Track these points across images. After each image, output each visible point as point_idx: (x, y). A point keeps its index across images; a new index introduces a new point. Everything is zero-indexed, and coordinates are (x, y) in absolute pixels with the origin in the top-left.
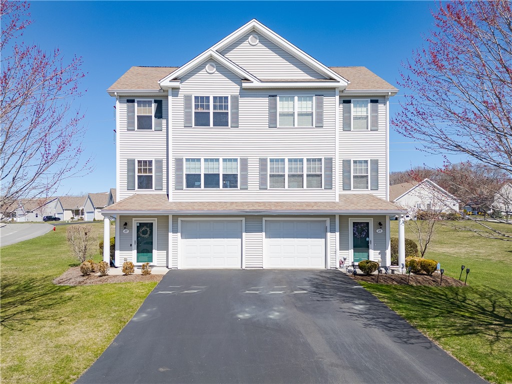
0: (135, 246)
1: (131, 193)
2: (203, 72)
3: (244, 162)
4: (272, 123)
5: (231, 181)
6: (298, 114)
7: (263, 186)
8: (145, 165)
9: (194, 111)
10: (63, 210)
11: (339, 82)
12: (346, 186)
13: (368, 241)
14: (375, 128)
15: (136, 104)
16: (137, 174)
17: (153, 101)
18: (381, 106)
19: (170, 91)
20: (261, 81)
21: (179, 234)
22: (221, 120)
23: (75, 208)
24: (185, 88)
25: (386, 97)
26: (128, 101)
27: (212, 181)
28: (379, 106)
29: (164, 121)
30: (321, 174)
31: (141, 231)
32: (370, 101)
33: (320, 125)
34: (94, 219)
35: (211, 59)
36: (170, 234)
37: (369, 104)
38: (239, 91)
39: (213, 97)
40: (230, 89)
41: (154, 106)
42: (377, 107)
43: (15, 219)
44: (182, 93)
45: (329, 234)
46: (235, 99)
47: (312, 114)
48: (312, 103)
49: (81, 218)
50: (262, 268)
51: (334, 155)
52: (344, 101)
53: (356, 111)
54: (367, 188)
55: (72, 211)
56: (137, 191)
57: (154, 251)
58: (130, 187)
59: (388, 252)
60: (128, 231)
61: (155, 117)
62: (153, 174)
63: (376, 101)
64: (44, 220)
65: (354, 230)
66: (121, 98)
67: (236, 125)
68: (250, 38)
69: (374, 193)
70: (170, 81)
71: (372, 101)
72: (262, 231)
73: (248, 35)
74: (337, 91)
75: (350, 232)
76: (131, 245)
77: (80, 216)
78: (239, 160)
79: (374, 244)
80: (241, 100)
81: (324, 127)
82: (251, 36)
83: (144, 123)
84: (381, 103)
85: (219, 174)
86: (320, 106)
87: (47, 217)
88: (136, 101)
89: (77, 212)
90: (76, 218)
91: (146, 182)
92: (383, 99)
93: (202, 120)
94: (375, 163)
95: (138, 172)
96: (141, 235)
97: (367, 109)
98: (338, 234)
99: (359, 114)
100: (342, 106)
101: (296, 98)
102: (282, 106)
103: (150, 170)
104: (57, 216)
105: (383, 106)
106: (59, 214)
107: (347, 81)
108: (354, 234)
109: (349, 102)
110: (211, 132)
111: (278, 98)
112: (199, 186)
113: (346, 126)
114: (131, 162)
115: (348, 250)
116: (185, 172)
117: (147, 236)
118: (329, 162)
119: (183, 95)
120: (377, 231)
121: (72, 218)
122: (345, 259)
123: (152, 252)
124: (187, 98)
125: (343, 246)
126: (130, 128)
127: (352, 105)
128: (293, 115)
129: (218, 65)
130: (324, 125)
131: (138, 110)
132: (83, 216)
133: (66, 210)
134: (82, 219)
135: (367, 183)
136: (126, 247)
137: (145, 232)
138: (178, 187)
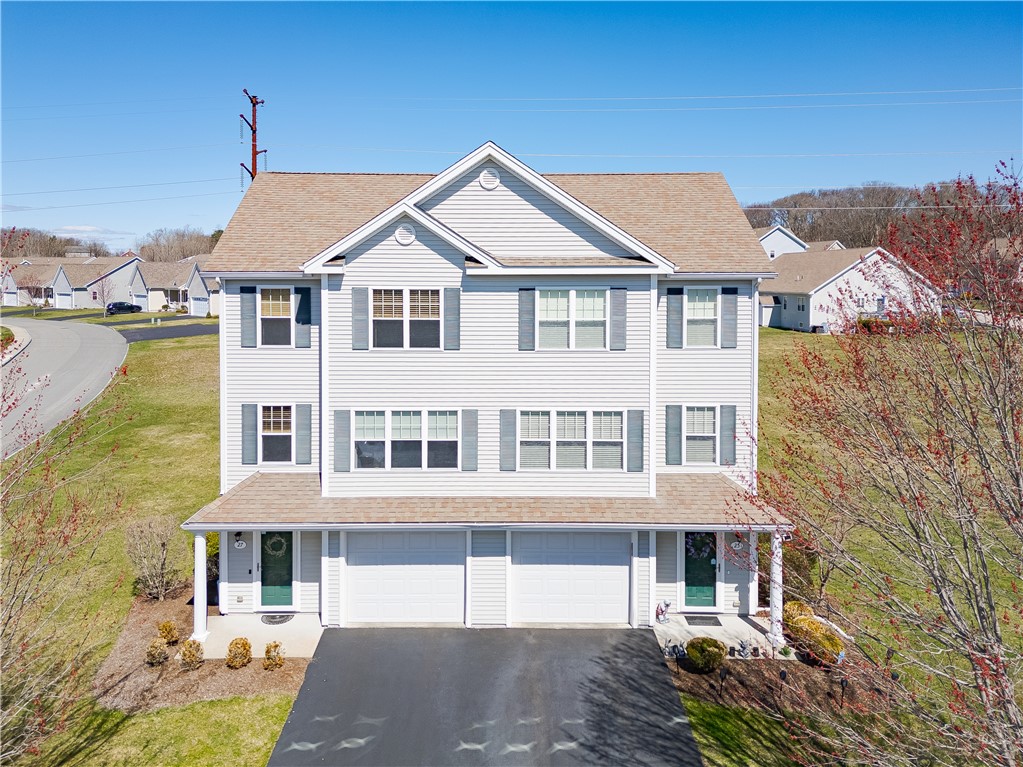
0: (256, 573)
1: (251, 470)
2: (390, 241)
3: (471, 417)
4: (526, 342)
5: (444, 454)
6: (577, 322)
7: (507, 466)
8: (277, 414)
9: (371, 318)
10: (147, 290)
11: (657, 267)
12: (673, 457)
13: (715, 565)
14: (730, 344)
15: (259, 296)
16: (261, 433)
17: (292, 291)
18: (742, 301)
19: (324, 282)
20: (504, 266)
21: (342, 560)
22: (426, 335)
23: (170, 286)
24: (354, 274)
25: (753, 283)
26: (244, 290)
27: (407, 453)
28: (739, 299)
29: (314, 329)
30: (622, 443)
31: (269, 543)
32: (720, 291)
33: (620, 346)
34: (209, 314)
35: (405, 218)
36: (325, 561)
37: (719, 297)
38: (460, 279)
39: (408, 292)
40: (444, 275)
41: (294, 300)
42: (736, 300)
43: (50, 300)
44: (347, 285)
45: (636, 560)
46: (453, 295)
47: (603, 324)
48: (605, 302)
49: (183, 307)
50: (504, 626)
51: (647, 404)
52: (668, 289)
53: (693, 309)
54: (714, 461)
55: (166, 292)
56: (261, 466)
57: (294, 583)
58: (249, 459)
59: (754, 587)
60: (244, 545)
61: (298, 321)
62: (293, 433)
63: (734, 291)
64: (109, 310)
65: (687, 543)
66: (229, 284)
67: (454, 344)
68: (482, 175)
69: (726, 471)
70: (324, 266)
71: (725, 291)
72: (504, 554)
73: (478, 170)
74: (654, 282)
75: (678, 548)
76: (250, 572)
77: (181, 303)
78: (460, 414)
79: (726, 571)
80: (464, 297)
81: (627, 351)
82: (485, 172)
83: (275, 333)
84: (743, 294)
85: (420, 442)
86: (619, 309)
87: (115, 305)
88: (258, 290)
89: (174, 295)
90: (174, 306)
91: (277, 449)
92: (748, 286)
93: (387, 335)
94: (730, 411)
95: (264, 428)
96: (270, 552)
97: (715, 305)
98: (653, 560)
99: (699, 316)
100: (665, 300)
101: (573, 293)
102: (546, 307)
103: (288, 425)
104: (135, 302)
105: (747, 299)
106: (138, 296)
107: (673, 265)
108: (687, 551)
109: (680, 292)
110: (406, 356)
111: (537, 293)
112: (382, 465)
113: (674, 340)
114: (249, 410)
115: (675, 582)
116: (354, 439)
117: (280, 553)
118: (637, 418)
119: (351, 288)
120: (733, 545)
121: (165, 307)
122: (667, 606)
123: (290, 584)
124: (359, 294)
125: (664, 575)
126: (248, 343)
127: (685, 297)
128: (566, 324)
129: (418, 229)
130: (628, 346)
131: (263, 308)
132: (186, 304)
133: (152, 290)
134: (184, 309)
135: (714, 452)
136: (240, 576)
137: (277, 547)
138: (341, 467)
